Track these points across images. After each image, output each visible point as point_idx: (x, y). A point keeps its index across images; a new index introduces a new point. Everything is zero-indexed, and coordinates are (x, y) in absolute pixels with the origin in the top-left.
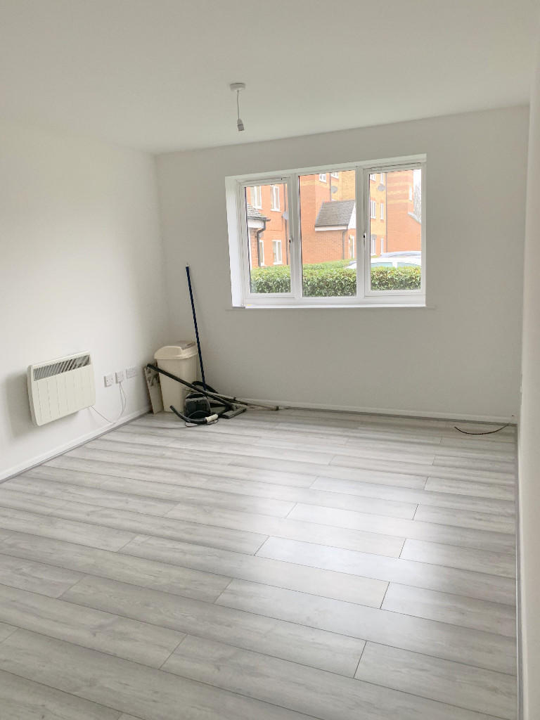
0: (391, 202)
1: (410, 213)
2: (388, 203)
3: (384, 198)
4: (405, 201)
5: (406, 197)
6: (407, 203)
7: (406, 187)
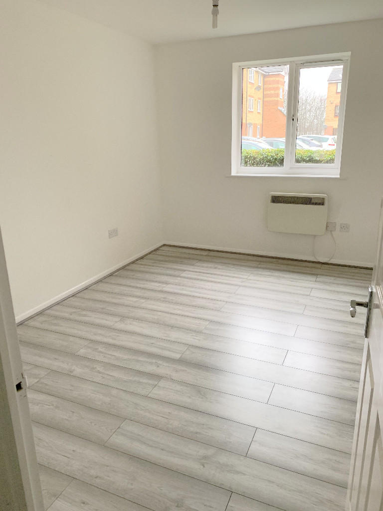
0: (266, 99)
1: (279, 108)
2: (264, 100)
3: (261, 96)
4: (276, 99)
5: (278, 95)
6: (278, 101)
7: (278, 89)
